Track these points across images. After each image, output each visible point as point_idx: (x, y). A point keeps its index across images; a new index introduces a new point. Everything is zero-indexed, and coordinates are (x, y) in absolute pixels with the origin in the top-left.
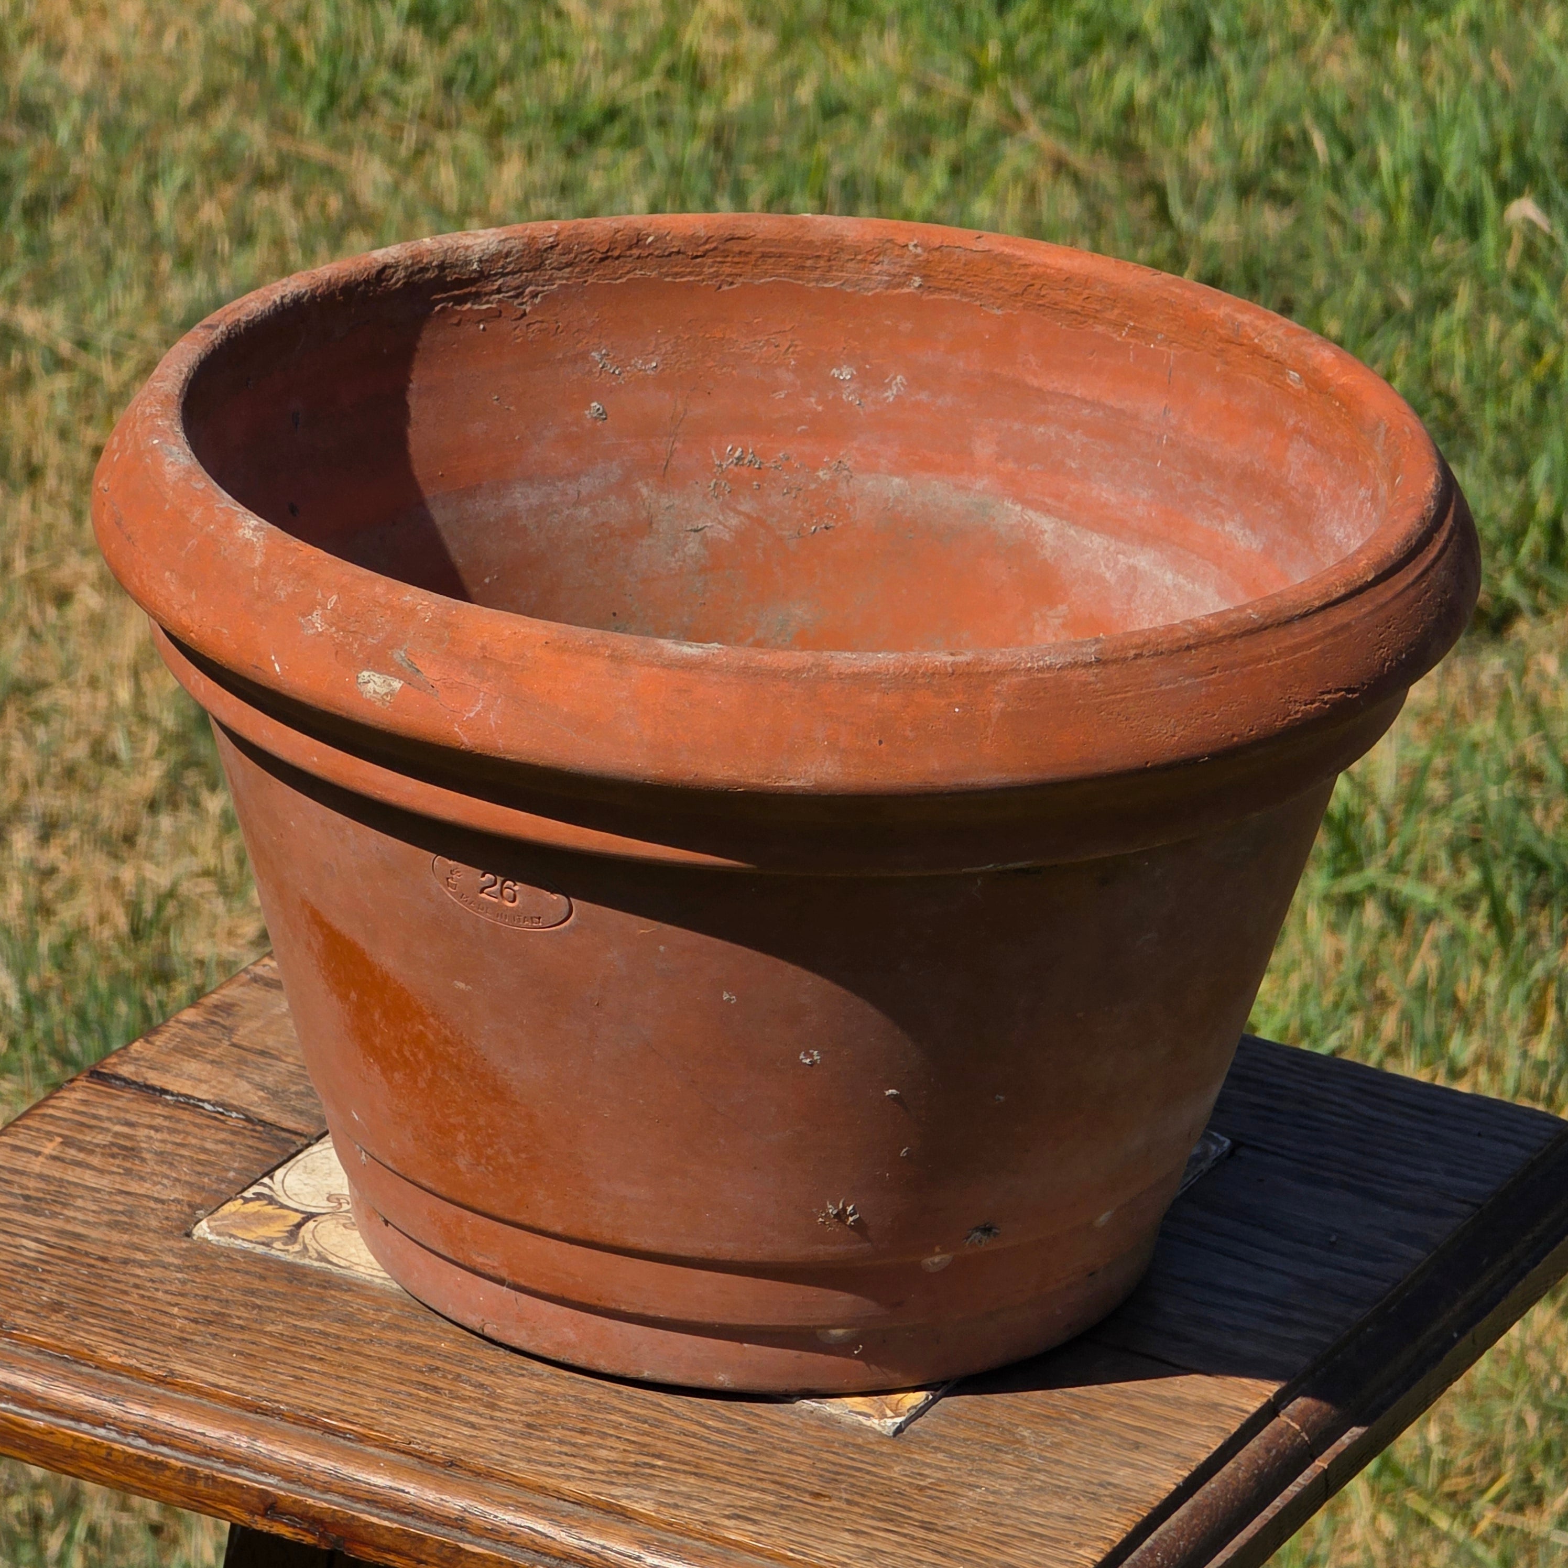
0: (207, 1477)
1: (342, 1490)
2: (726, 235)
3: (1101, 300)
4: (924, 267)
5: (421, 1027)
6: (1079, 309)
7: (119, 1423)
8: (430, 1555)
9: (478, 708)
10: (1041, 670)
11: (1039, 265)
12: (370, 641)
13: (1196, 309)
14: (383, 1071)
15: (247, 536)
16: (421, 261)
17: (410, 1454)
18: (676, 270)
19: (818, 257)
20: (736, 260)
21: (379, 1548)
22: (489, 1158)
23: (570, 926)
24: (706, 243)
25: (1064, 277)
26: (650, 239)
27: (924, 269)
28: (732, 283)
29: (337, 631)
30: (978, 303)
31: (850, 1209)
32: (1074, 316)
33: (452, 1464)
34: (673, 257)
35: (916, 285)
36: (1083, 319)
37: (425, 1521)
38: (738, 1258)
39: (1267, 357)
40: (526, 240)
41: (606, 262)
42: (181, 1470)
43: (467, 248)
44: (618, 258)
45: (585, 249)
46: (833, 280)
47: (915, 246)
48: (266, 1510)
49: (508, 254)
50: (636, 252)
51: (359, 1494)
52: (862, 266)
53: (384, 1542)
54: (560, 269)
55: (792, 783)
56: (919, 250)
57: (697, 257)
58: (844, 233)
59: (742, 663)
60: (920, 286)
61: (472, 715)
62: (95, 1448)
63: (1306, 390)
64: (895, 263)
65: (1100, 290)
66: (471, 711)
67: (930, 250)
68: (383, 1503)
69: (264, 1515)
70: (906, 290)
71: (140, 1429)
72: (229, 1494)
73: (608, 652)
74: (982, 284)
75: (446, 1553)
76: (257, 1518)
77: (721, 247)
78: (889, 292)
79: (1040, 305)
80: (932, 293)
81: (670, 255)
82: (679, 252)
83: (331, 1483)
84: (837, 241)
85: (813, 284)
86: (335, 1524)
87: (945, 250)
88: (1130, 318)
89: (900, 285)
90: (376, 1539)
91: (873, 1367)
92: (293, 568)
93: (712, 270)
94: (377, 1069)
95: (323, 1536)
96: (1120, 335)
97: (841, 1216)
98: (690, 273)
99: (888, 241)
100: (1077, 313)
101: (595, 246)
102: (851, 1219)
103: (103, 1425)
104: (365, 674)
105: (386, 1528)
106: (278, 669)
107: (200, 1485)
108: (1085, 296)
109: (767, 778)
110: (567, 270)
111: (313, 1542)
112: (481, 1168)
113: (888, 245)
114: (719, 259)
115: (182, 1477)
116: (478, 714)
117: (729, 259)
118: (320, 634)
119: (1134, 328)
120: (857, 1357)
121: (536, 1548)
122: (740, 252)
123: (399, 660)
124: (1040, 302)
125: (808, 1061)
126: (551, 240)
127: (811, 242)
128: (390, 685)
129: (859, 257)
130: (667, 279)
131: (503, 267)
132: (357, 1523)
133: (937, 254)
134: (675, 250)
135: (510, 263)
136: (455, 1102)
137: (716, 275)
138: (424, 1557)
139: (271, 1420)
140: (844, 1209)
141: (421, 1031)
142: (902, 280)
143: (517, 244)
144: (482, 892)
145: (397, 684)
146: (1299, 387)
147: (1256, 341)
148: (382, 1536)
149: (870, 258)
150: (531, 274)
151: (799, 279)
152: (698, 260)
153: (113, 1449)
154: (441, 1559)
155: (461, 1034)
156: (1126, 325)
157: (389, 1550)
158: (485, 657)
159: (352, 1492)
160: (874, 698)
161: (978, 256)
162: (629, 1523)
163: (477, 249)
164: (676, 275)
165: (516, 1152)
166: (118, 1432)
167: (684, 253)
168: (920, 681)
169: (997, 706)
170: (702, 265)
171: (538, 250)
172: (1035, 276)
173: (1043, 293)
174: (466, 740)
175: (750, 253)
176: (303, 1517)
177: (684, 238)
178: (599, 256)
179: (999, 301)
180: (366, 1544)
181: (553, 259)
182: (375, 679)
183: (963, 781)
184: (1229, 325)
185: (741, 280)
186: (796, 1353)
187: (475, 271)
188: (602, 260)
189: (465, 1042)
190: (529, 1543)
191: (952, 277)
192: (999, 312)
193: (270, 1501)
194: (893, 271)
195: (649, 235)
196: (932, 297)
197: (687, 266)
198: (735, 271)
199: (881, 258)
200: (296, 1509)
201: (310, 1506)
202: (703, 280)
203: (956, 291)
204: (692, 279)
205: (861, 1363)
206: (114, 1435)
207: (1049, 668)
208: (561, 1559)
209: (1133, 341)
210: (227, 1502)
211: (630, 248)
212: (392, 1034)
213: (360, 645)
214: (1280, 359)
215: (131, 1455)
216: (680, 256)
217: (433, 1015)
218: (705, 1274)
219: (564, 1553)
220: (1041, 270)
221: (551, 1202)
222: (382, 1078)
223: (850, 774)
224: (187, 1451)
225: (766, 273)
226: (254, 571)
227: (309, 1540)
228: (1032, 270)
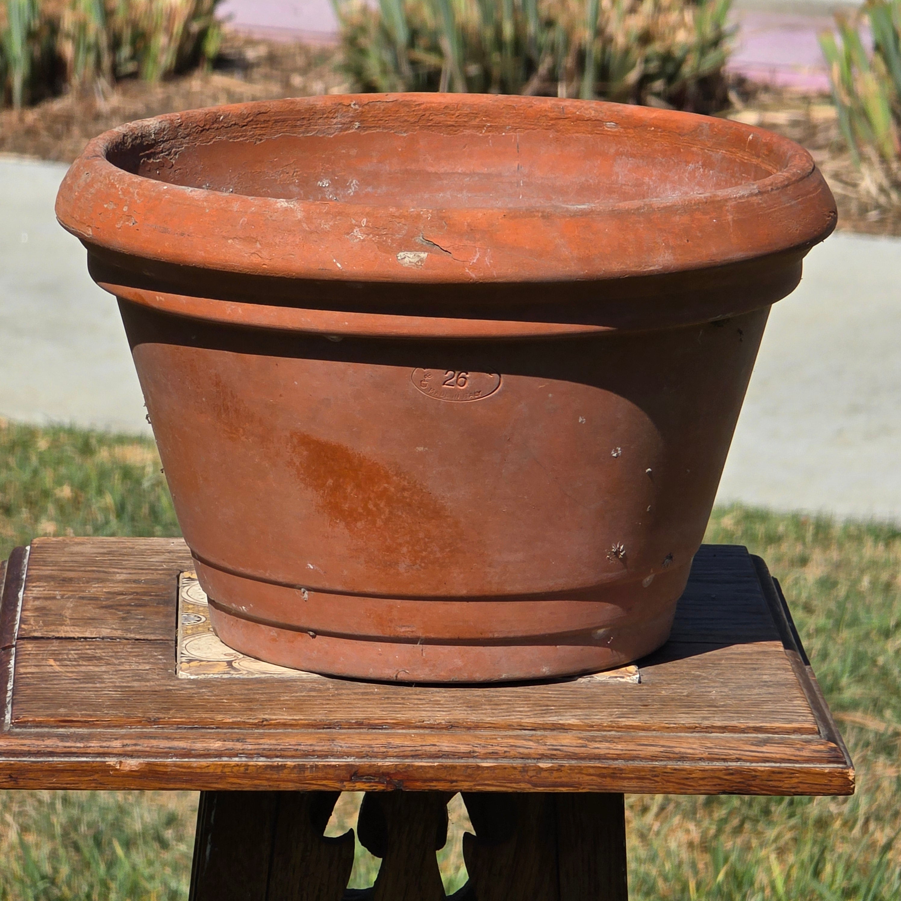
0: (312, 767)
1: (395, 754)
2: (256, 111)
3: (467, 115)
4: (361, 115)
5: (386, 485)
6: (453, 123)
7: (246, 752)
8: (458, 776)
9: (478, 256)
10: (740, 198)
11: (427, 103)
12: (397, 236)
13: (531, 106)
14: (347, 525)
15: (284, 206)
16: (134, 133)
17: (425, 728)
18: (234, 134)
19: (303, 119)
20: (262, 126)
21: (425, 781)
22: (423, 558)
23: (499, 392)
24: (247, 118)
25: (443, 107)
26: (222, 118)
27: (360, 116)
28: (261, 140)
29: (374, 236)
30: (392, 131)
31: (622, 547)
32: (451, 128)
33: (452, 726)
34: (233, 127)
35: (356, 127)
36: (456, 129)
37: (450, 758)
38: (565, 588)
39: (587, 120)
40: (169, 121)
41: (203, 133)
42: (295, 767)
43: (148, 126)
44: (208, 130)
45: (194, 125)
46: (312, 131)
47: (355, 104)
48: (351, 777)
49: (164, 130)
50: (216, 125)
51: (406, 753)
52: (326, 121)
53: (428, 776)
54: (184, 138)
55: (652, 268)
56: (357, 107)
57: (244, 126)
58: (315, 103)
59: (610, 209)
60: (359, 127)
61: (475, 261)
62: (237, 768)
63: (622, 130)
64: (344, 116)
65: (466, 110)
66: (474, 259)
67: (362, 106)
68: (423, 754)
69: (350, 780)
70: (351, 131)
71: (260, 752)
72: (327, 773)
73: (540, 214)
74: (393, 120)
75: (469, 771)
76: (345, 783)
77: (255, 119)
78: (341, 133)
79: (429, 126)
80: (366, 130)
81: (230, 127)
82: (235, 124)
83: (387, 752)
84: (312, 108)
85: (301, 135)
86: (398, 773)
87: (371, 104)
88: (487, 121)
89: (348, 129)
90: (424, 775)
91: (614, 652)
92: (327, 213)
93: (251, 133)
94: (342, 525)
95: (389, 783)
96: (481, 133)
97: (617, 553)
98: (241, 136)
99: (340, 104)
100: (453, 126)
101: (198, 123)
102: (622, 554)
103: (236, 755)
104: (401, 255)
105: (430, 767)
106: (339, 265)
107: (308, 773)
108: (457, 115)
109: (640, 267)
110: (187, 138)
111: (383, 788)
112: (417, 566)
113: (340, 107)
114: (254, 126)
115: (295, 771)
116: (478, 259)
117: (259, 126)
118: (363, 240)
119: (491, 126)
120: (609, 646)
121: (521, 756)
122: (265, 121)
123: (420, 242)
124: (429, 124)
125: (615, 455)
126: (179, 121)
127: (299, 110)
128: (419, 256)
129: (325, 116)
130: (231, 141)
131: (163, 137)
132: (411, 769)
133: (367, 107)
134: (233, 123)
135: (165, 135)
136: (404, 528)
137: (252, 136)
138: (455, 778)
139: (334, 730)
140: (619, 548)
141: (385, 488)
142: (348, 126)
143: (166, 124)
144: (444, 384)
145: (424, 255)
146: (616, 130)
147: (578, 113)
148: (428, 772)
149: (331, 115)
150: (173, 141)
151: (295, 133)
152: (244, 128)
153: (249, 766)
154: (466, 776)
155: (415, 482)
156: (484, 126)
157: (432, 780)
158: (472, 230)
159: (402, 754)
160: (677, 218)
161: (390, 105)
162: (567, 732)
163: (152, 127)
164: (235, 137)
165: (442, 550)
166: (246, 757)
167: (238, 124)
168: (694, 207)
169: (730, 217)
170: (246, 131)
171: (175, 127)
172: (425, 110)
173: (431, 118)
174: (473, 276)
175: (269, 121)
176: (375, 775)
177: (236, 116)
178: (200, 129)
179: (405, 128)
180: (417, 780)
181: (182, 132)
182: (409, 255)
183: (726, 258)
184: (557, 109)
185: (265, 137)
186: (580, 647)
187: (153, 139)
188: (202, 131)
189: (418, 486)
190: (517, 755)
191: (376, 119)
192: (405, 135)
193: (354, 770)
194: (343, 121)
195: (221, 116)
196: (366, 133)
197: (239, 132)
198: (262, 132)
199: (336, 115)
200: (372, 771)
201: (380, 766)
202: (247, 140)
203: (379, 127)
204: (241, 139)
205: (610, 650)
206: (244, 759)
207: (743, 197)
208: (538, 759)
209: (490, 134)
210: (326, 779)
211: (213, 124)
212: (360, 497)
213: (392, 240)
214: (598, 118)
215: (261, 766)
216: (236, 126)
217: (396, 475)
218: (544, 603)
219: (539, 754)
220: (429, 105)
221: (462, 576)
222: (346, 532)
223: (678, 260)
224: (293, 757)
225: (277, 132)
226: (300, 221)
227: (380, 787)
228: (422, 107)
